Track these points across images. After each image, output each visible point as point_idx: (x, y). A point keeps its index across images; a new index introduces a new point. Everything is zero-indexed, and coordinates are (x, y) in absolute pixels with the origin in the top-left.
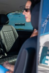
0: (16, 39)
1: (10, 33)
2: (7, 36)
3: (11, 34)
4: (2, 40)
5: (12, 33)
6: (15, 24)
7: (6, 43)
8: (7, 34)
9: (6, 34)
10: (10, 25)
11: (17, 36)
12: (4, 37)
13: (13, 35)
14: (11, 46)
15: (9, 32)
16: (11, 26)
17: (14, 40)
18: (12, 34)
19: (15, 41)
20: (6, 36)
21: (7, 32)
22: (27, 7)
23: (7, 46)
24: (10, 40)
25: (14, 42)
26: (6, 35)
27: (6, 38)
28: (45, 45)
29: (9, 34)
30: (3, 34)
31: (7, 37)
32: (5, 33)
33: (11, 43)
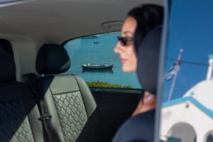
0: (90, 115)
1: (74, 97)
2: (65, 107)
3: (75, 100)
4: (50, 117)
5: (80, 97)
6: (84, 67)
7: (62, 126)
8: (63, 102)
9: (62, 99)
10: (73, 75)
11: (94, 105)
12: (57, 109)
13: (82, 104)
14: (76, 135)
15: (69, 95)
16: (77, 77)
17: (85, 118)
18: (80, 100)
19: (86, 120)
20: (63, 107)
21: (64, 96)
22: (125, 33)
23: (64, 134)
24: (73, 117)
25: (84, 123)
26: (61, 104)
27: (63, 112)
28: (173, 133)
29: (69, 101)
30: (54, 100)
31: (66, 110)
32: (58, 97)
33: (76, 125)
